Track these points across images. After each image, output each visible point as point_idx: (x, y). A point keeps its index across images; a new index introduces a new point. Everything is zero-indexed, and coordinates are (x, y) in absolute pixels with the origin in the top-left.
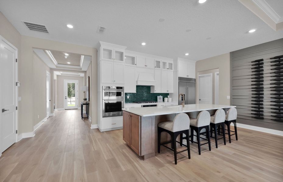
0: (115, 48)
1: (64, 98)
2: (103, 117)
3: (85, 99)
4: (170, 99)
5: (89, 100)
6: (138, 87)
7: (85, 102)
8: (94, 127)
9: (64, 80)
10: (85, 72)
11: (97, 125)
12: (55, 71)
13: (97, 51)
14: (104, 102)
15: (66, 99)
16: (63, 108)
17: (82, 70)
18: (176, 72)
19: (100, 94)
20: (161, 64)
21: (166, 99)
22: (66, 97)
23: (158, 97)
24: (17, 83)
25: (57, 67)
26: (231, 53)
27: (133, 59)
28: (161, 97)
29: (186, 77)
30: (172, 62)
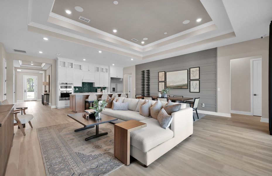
0: (68, 61)
1: (24, 91)
2: (59, 100)
3: (46, 91)
4: (106, 90)
5: (49, 92)
6: (83, 83)
7: (46, 93)
8: (53, 107)
9: (24, 76)
10: (45, 71)
11: (55, 106)
12: (18, 69)
13: (56, 61)
14: (60, 91)
15: (25, 92)
16: (23, 99)
17: (43, 69)
18: (109, 74)
19: (57, 87)
20: (100, 69)
21: (103, 91)
22: (25, 90)
23: (98, 89)
24: (6, 80)
25: (21, 66)
26: (136, 65)
27: (80, 66)
28: (100, 89)
29: (116, 77)
30: (108, 68)
